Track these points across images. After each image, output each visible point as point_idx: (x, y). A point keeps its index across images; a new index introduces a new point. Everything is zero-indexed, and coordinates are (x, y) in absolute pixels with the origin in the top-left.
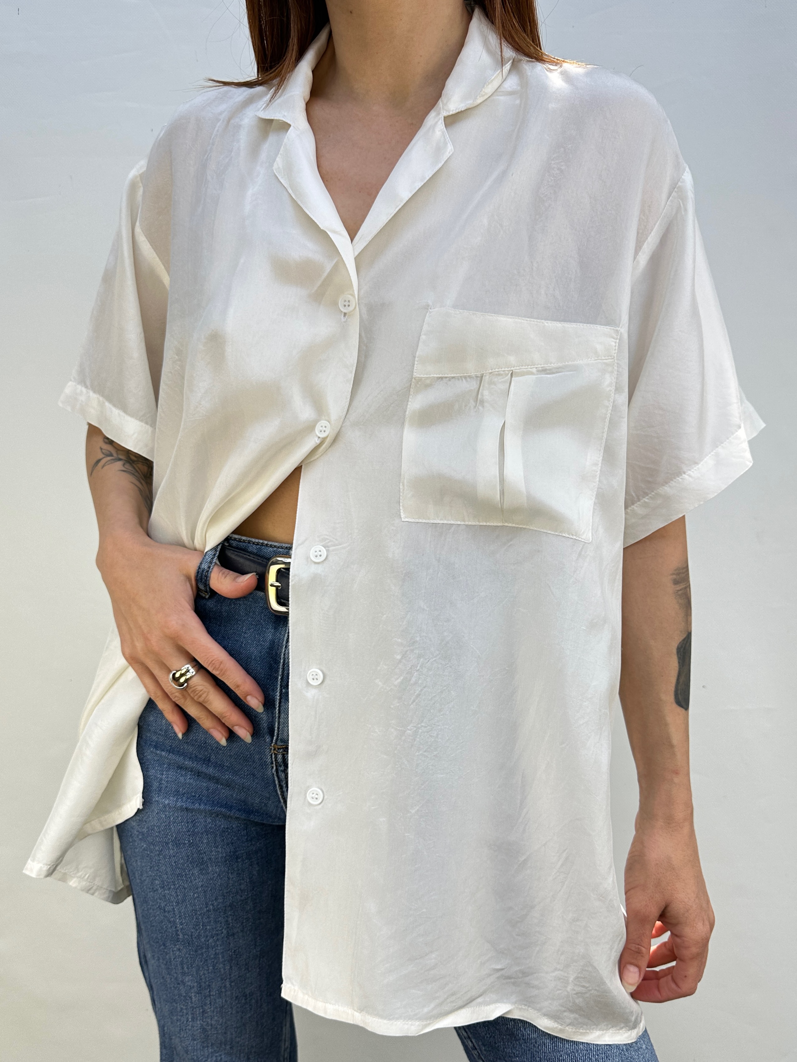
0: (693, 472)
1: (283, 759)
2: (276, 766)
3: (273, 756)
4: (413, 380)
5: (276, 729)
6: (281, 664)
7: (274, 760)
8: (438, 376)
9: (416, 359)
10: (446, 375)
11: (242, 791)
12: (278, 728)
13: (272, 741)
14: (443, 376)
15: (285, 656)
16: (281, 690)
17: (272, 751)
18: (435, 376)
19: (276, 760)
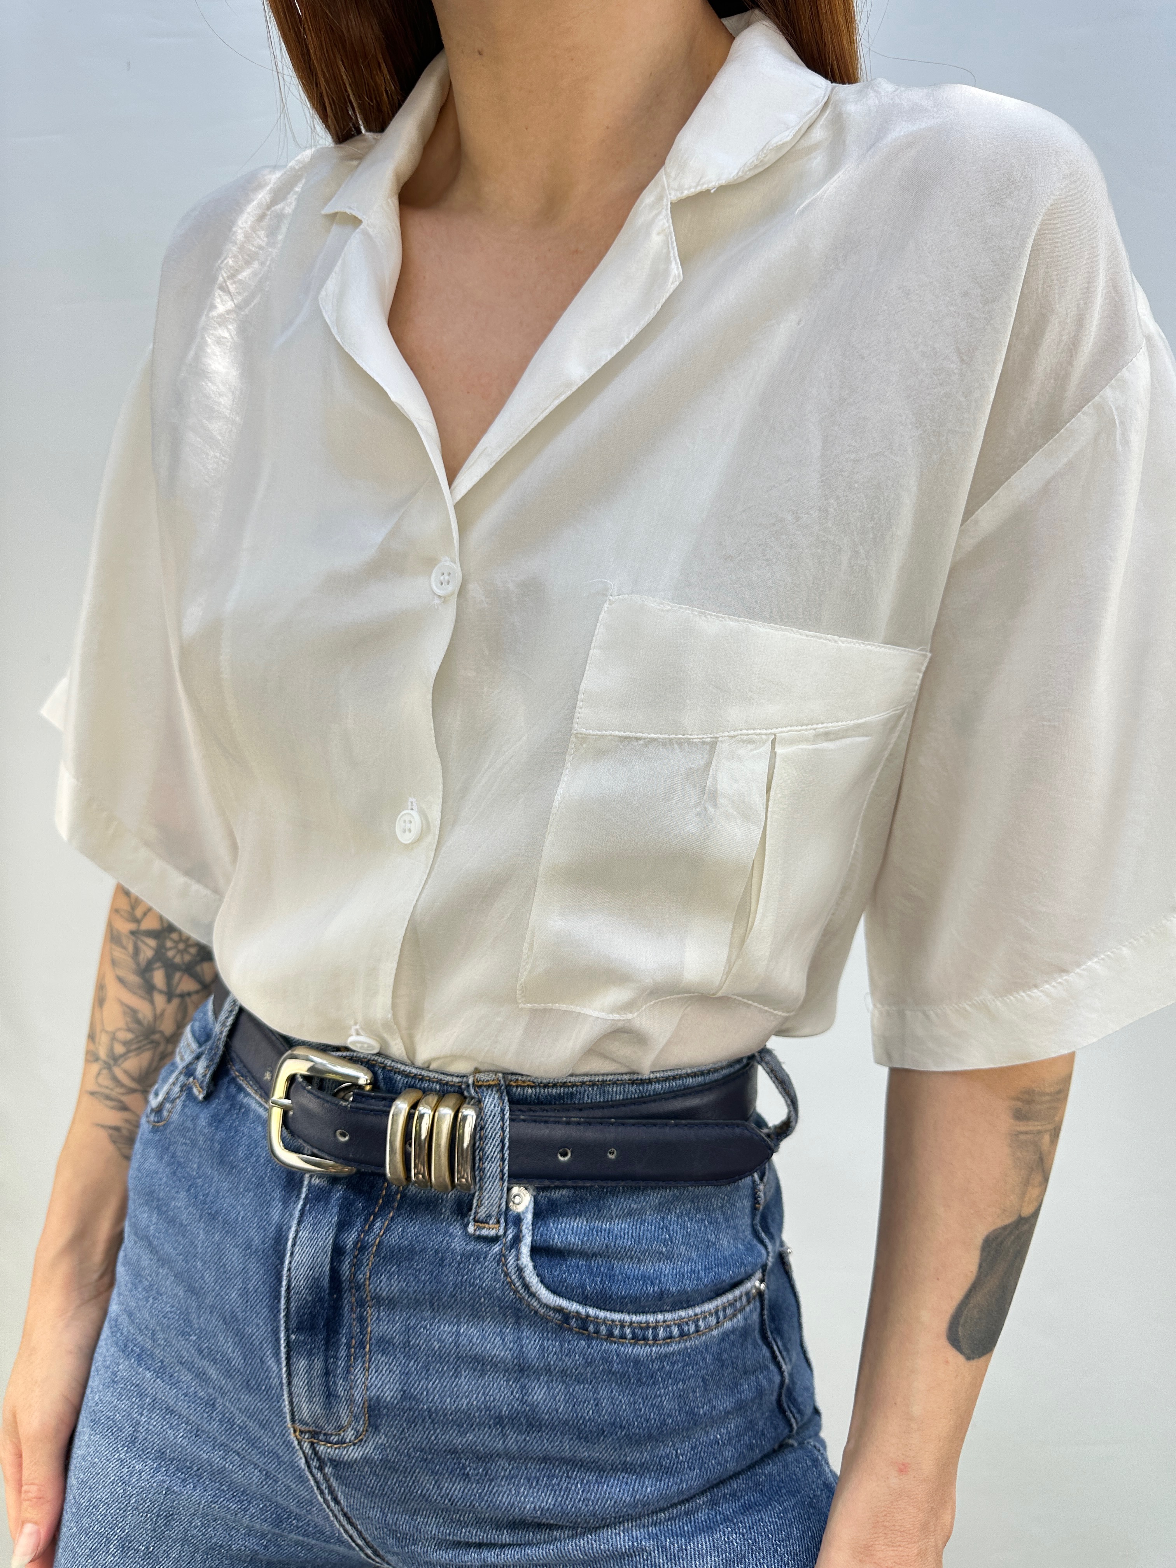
0: (1054, 986)
3: (296, 1442)
4: (573, 738)
5: (287, 1403)
6: (283, 1289)
7: (298, 1447)
8: (622, 733)
9: (580, 697)
12: (291, 1402)
15: (290, 1274)
16: (288, 1337)
17: (292, 1433)
18: (616, 733)
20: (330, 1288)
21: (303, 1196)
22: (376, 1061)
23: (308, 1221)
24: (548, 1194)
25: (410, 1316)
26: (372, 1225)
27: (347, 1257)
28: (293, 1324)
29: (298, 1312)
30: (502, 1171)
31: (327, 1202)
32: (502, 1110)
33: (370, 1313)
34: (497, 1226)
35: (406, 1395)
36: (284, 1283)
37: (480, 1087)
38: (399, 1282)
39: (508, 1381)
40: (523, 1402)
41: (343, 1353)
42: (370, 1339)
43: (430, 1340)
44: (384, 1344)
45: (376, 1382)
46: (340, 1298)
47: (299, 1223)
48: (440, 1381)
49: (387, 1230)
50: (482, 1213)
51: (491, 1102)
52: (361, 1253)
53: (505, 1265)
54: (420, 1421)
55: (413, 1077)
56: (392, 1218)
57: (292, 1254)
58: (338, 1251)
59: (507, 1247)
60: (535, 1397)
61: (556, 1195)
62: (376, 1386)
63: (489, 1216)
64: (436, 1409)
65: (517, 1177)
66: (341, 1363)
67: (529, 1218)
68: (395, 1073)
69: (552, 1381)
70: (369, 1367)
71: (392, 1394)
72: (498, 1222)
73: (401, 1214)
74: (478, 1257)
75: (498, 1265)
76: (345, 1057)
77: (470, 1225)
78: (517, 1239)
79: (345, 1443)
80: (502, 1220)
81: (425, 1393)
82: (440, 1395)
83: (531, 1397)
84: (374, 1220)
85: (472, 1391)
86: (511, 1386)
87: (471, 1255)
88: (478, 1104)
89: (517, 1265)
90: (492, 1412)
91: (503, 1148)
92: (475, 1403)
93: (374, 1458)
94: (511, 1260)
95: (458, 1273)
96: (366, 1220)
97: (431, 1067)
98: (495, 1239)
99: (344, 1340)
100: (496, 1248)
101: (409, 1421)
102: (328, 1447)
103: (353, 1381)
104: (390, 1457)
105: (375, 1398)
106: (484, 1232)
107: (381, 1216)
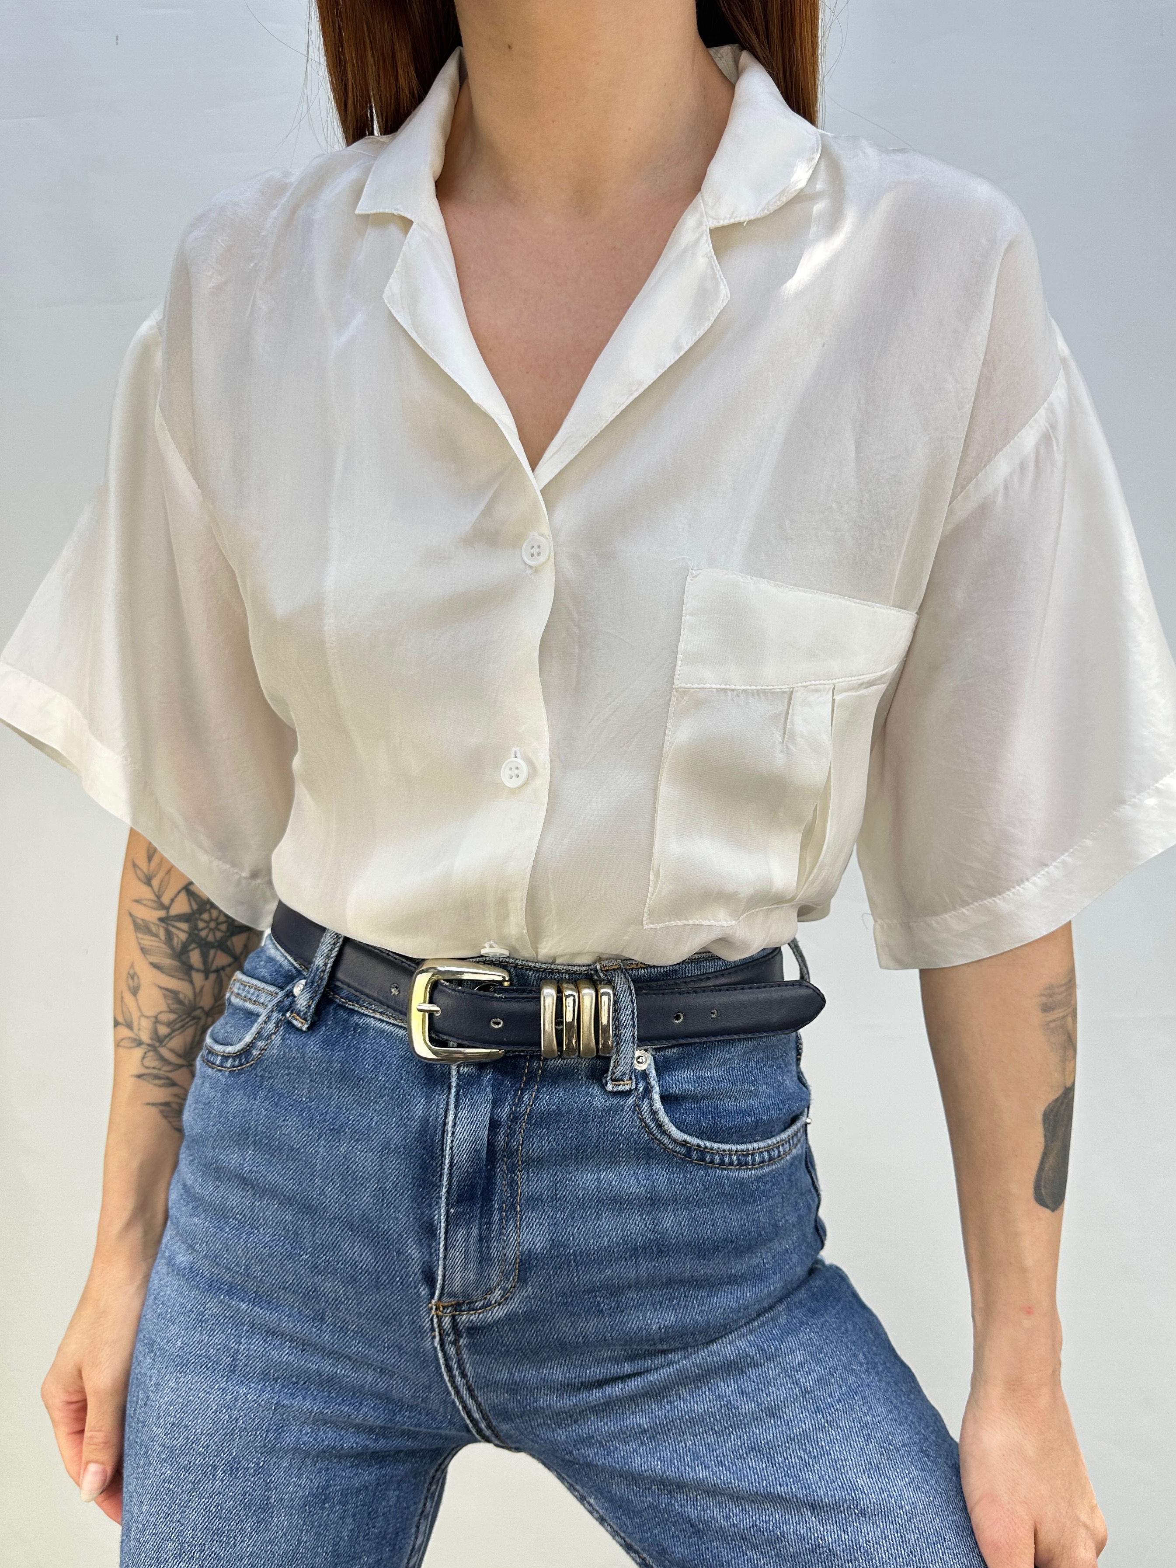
1: (453, 1323)
2: (440, 1335)
3: (435, 1320)
4: (674, 692)
5: (440, 1278)
6: (446, 1167)
7: (436, 1326)
8: (718, 686)
9: (679, 656)
10: (733, 687)
11: (379, 1380)
12: (444, 1276)
13: (432, 1295)
14: (728, 687)
15: (452, 1152)
16: (448, 1212)
17: (433, 1312)
18: (714, 686)
19: (439, 1326)
20: (487, 1159)
21: (454, 1084)
22: (508, 962)
23: (465, 1104)
24: (663, 1053)
25: (556, 1173)
26: (521, 1098)
27: (502, 1129)
28: (455, 1196)
29: (458, 1186)
30: (633, 1035)
31: (480, 1085)
32: (630, 987)
33: (521, 1176)
34: (630, 1082)
35: (554, 1244)
36: (447, 1161)
37: (607, 971)
38: (549, 1143)
39: (641, 1215)
40: (654, 1232)
41: (496, 1217)
42: (520, 1200)
43: (575, 1190)
44: (534, 1201)
45: (528, 1238)
46: (494, 1168)
47: (456, 1107)
48: (584, 1226)
49: (536, 1099)
50: (619, 1072)
51: (619, 980)
52: (514, 1124)
53: (640, 1113)
54: (566, 1266)
55: (543, 972)
56: (538, 1089)
57: (453, 1133)
58: (494, 1125)
59: (640, 1098)
60: (665, 1226)
61: (669, 1053)
62: (528, 1240)
63: (624, 1074)
64: (580, 1252)
65: (643, 1041)
66: (495, 1227)
67: (653, 1073)
68: (527, 970)
69: (678, 1210)
70: (521, 1225)
71: (542, 1245)
72: (631, 1079)
73: (545, 1085)
74: (616, 1110)
75: (634, 1114)
77: (608, 1085)
78: (648, 1090)
79: (490, 1305)
80: (633, 1078)
81: (571, 1238)
82: (584, 1239)
83: (661, 1226)
84: (522, 1094)
85: (612, 1229)
86: (644, 1219)
87: (611, 1109)
88: (610, 983)
89: (652, 1108)
90: (630, 1245)
91: (633, 1017)
92: (614, 1240)
93: (518, 1312)
94: (645, 1107)
95: (600, 1126)
96: (515, 1095)
97: (557, 962)
98: (627, 1094)
99: (496, 1206)
100: (631, 1100)
101: (556, 1268)
102: (472, 1315)
103: (505, 1242)
104: (533, 1308)
105: (527, 1252)
106: (620, 1088)
107: (527, 1089)
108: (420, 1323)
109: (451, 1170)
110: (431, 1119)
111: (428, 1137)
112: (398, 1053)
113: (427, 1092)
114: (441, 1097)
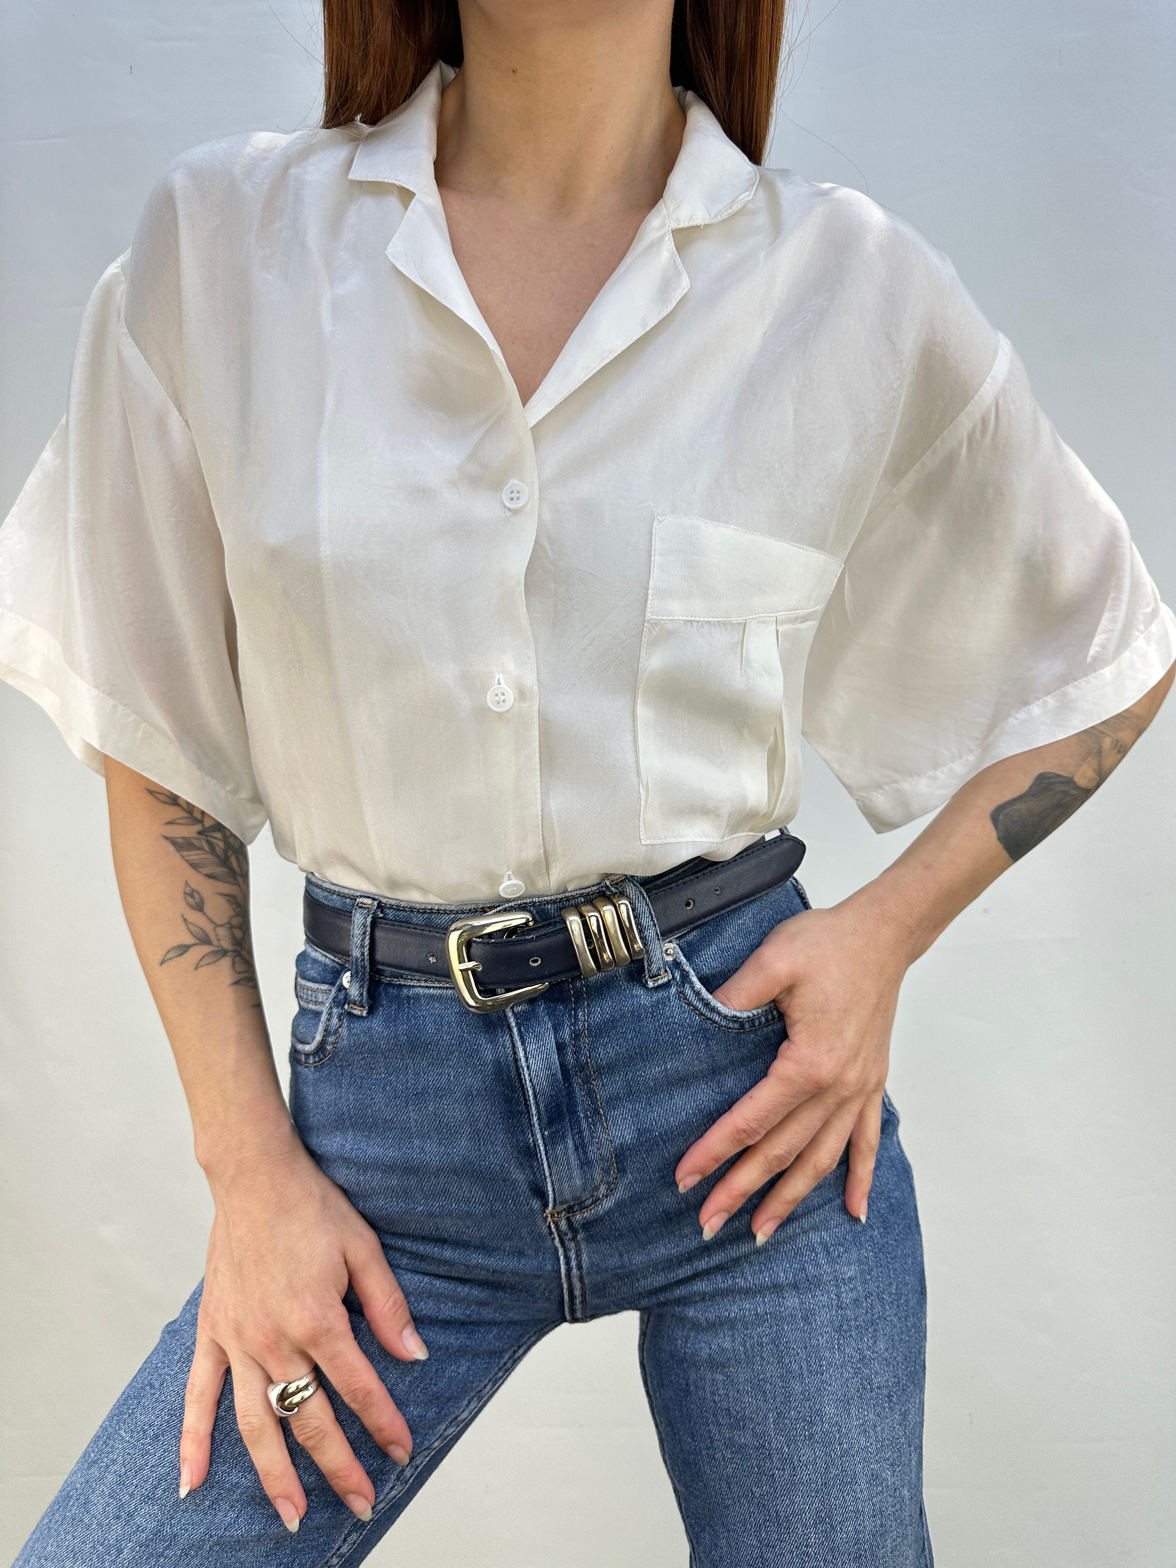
1: (569, 1224)
2: (559, 1236)
3: (553, 1226)
4: (645, 628)
5: (550, 1193)
6: (531, 1098)
7: (554, 1230)
9: (650, 592)
10: (698, 619)
12: (554, 1190)
13: (546, 1205)
15: (532, 1083)
16: (543, 1135)
17: (549, 1219)
18: (681, 618)
19: (557, 1230)
20: (563, 1079)
21: (513, 1024)
22: (526, 903)
23: (530, 1038)
24: (686, 939)
26: (576, 1016)
27: (568, 1049)
28: (545, 1119)
29: (546, 1110)
30: (657, 933)
31: (536, 1017)
32: (641, 892)
33: (596, 1084)
34: (666, 974)
35: (640, 1132)
36: (530, 1093)
37: (616, 884)
38: (613, 1048)
39: (707, 1084)
40: (722, 1093)
41: (584, 1125)
42: (601, 1104)
44: (613, 1101)
45: (617, 1134)
46: (570, 1084)
47: (523, 1043)
48: (661, 1108)
49: (589, 1014)
50: (654, 968)
51: (630, 890)
52: (578, 1041)
53: (685, 998)
54: (655, 1148)
55: (560, 902)
56: (588, 1005)
57: (528, 1067)
58: (561, 1047)
59: (680, 985)
60: (729, 1086)
61: (690, 937)
62: (617, 1136)
63: (659, 969)
64: (665, 1132)
65: (665, 934)
66: (586, 1133)
67: (683, 959)
68: (545, 904)
70: (607, 1125)
71: (630, 1136)
72: (666, 971)
73: (593, 999)
74: (663, 1002)
76: (499, 912)
77: (649, 982)
78: (685, 976)
79: (599, 1199)
80: (668, 969)
81: (654, 1123)
82: (665, 1119)
83: (726, 1087)
84: (575, 1014)
85: (685, 1103)
86: (710, 1086)
87: (658, 1003)
88: (622, 894)
89: (694, 991)
90: (705, 1112)
91: (652, 917)
92: (690, 1112)
93: (625, 1198)
94: (688, 991)
95: (654, 1021)
96: (570, 1015)
97: (569, 890)
98: (667, 986)
99: (582, 1115)
100: (673, 990)
101: (647, 1151)
102: (584, 1213)
103: (598, 1144)
104: (637, 1191)
105: (619, 1147)
106: (660, 982)
107: (579, 1008)
108: (538, 1231)
109: (536, 1099)
110: (501, 1060)
111: (504, 1075)
112: (453, 1011)
113: (490, 1038)
114: (504, 1038)
